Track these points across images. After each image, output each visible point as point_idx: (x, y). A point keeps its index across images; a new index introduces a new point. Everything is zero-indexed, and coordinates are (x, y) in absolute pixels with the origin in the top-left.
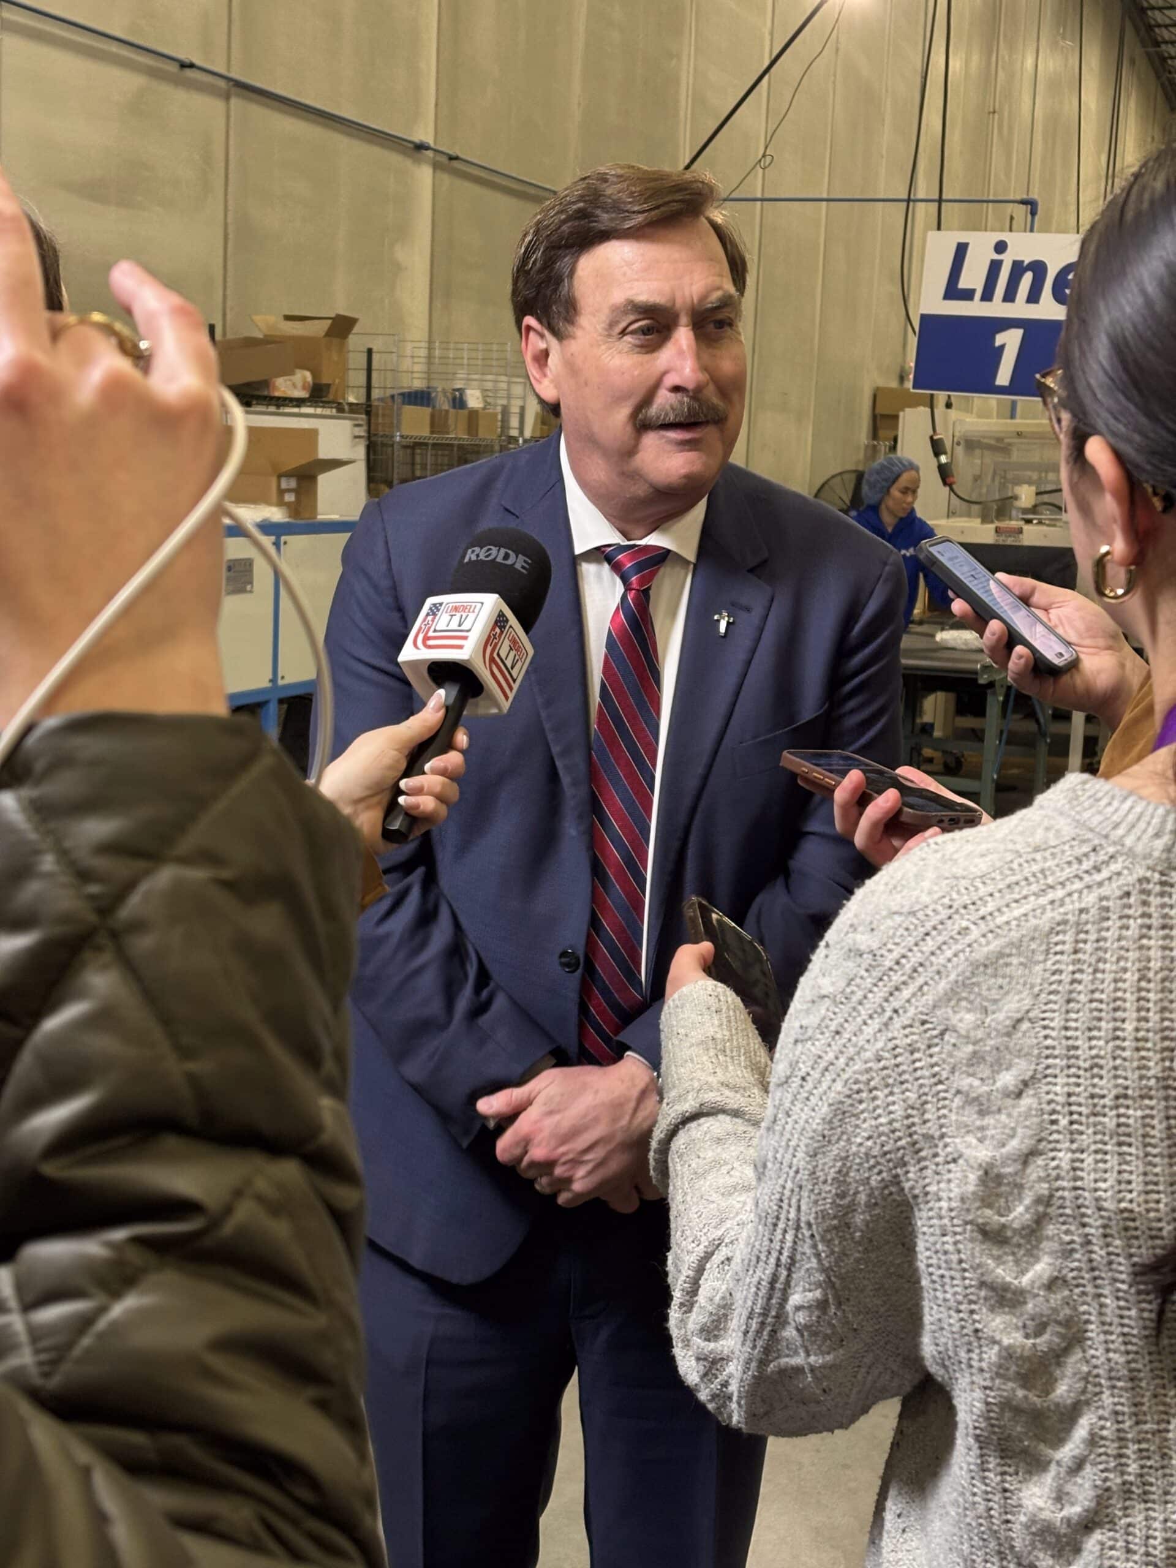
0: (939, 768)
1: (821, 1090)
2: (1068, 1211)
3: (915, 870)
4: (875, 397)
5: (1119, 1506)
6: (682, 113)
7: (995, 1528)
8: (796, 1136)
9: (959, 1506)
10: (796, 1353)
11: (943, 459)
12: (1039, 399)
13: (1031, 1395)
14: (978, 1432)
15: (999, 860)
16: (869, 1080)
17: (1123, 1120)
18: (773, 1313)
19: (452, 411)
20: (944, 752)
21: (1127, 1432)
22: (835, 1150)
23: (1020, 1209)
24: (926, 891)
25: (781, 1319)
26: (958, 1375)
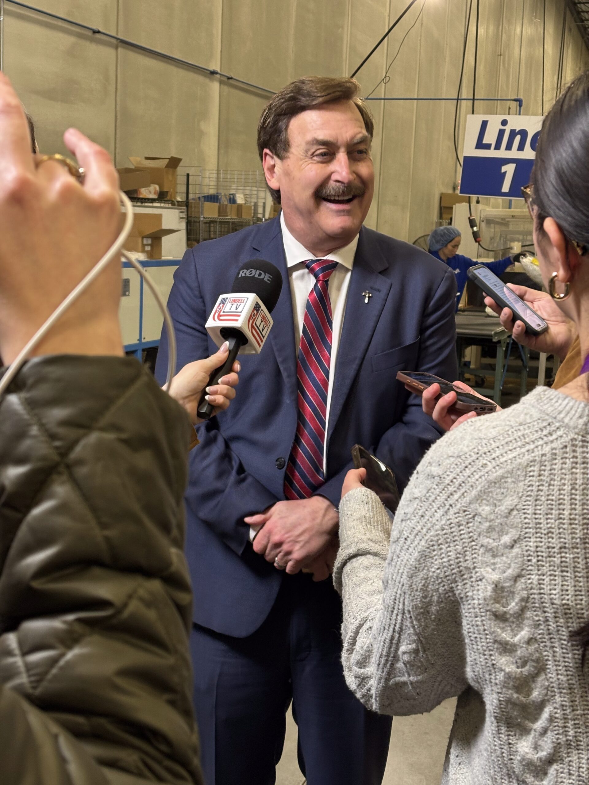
0: (473, 383)
1: (414, 545)
2: (537, 605)
3: (461, 435)
4: (441, 198)
5: (565, 752)
6: (344, 56)
7: (506, 762)
8: (402, 567)
9: (488, 751)
10: (403, 675)
11: (475, 229)
12: (523, 199)
13: (520, 697)
14: (496, 714)
15: (503, 429)
16: (438, 540)
17: (564, 559)
18: (392, 655)
19: (229, 205)
20: (476, 376)
21: (568, 715)
22: (421, 575)
23: (513, 604)
24: (466, 445)
25: (396, 658)
26: (485, 686)
